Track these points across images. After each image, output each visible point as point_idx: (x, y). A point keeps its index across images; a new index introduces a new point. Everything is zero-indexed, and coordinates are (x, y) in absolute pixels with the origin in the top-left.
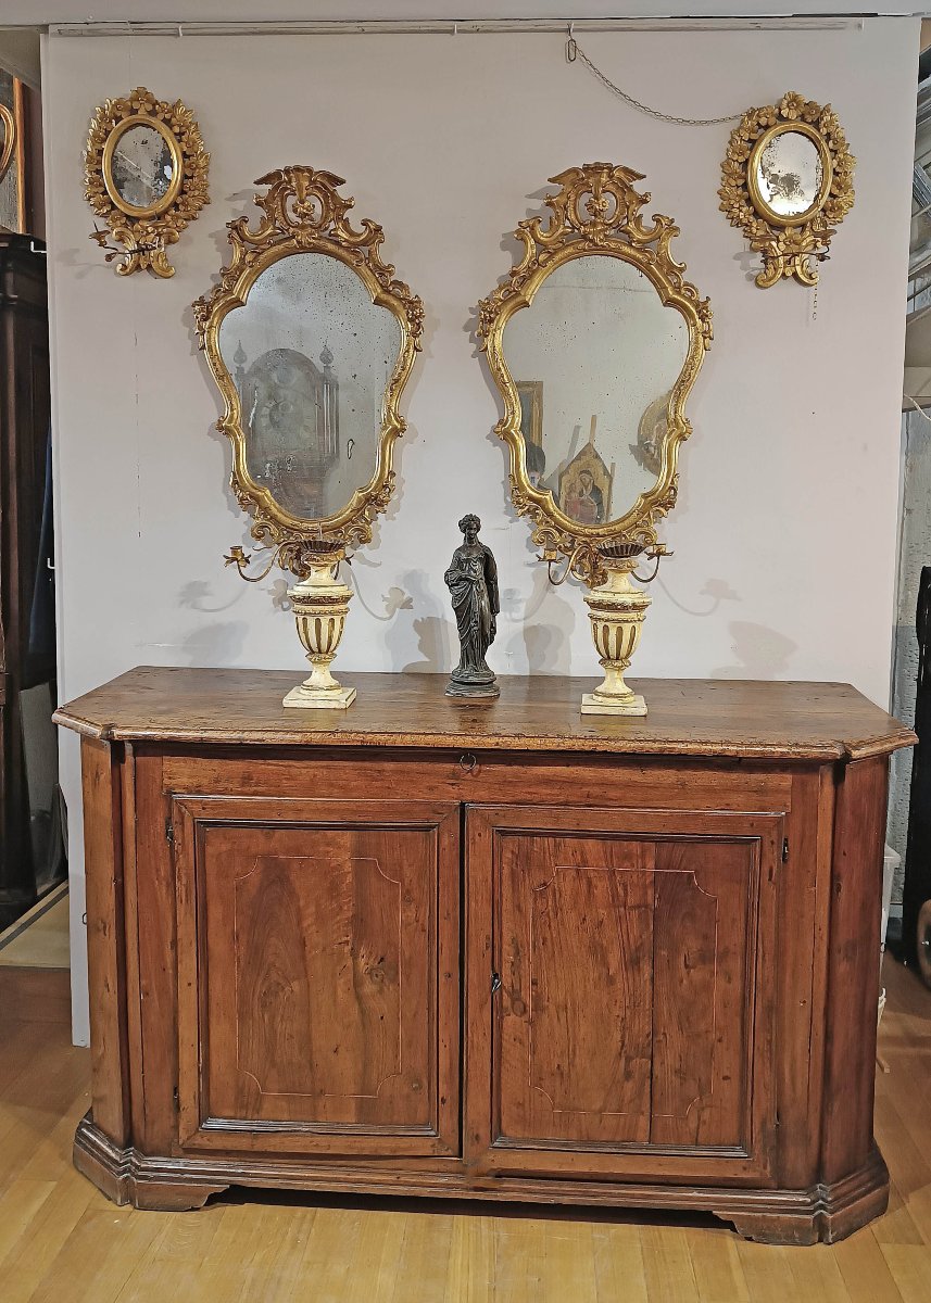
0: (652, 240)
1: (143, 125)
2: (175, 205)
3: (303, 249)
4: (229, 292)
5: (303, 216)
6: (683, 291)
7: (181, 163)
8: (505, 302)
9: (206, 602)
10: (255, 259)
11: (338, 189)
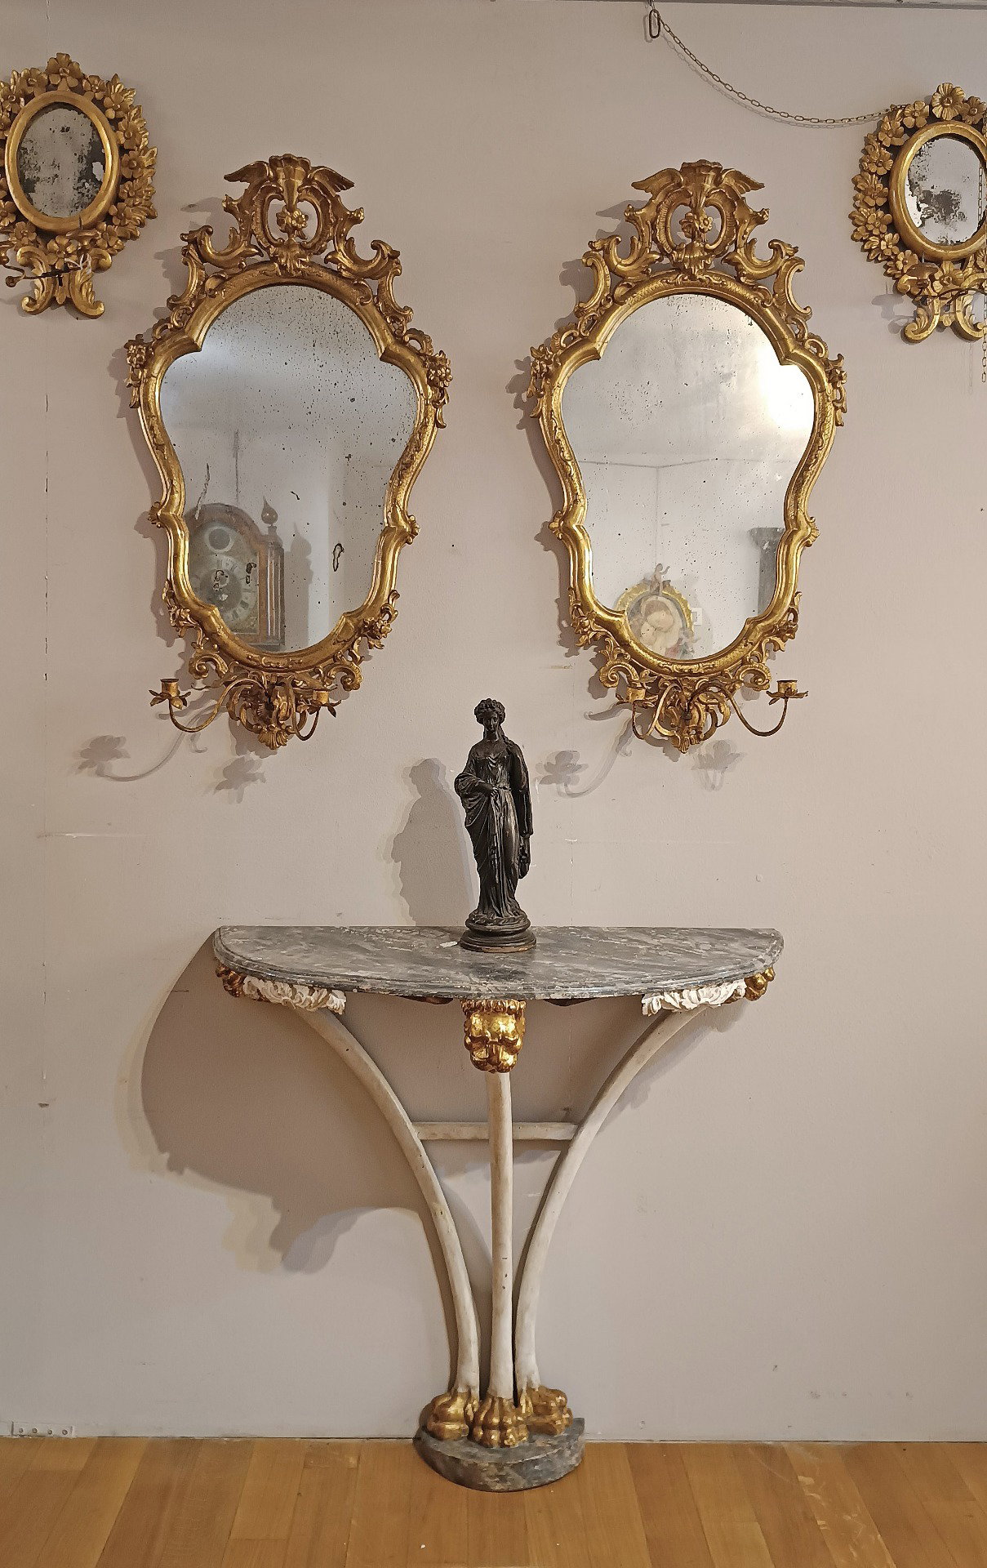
0: (768, 275)
2: (107, 217)
4: (180, 330)
6: (807, 345)
7: (117, 159)
10: (219, 287)
11: (342, 193)
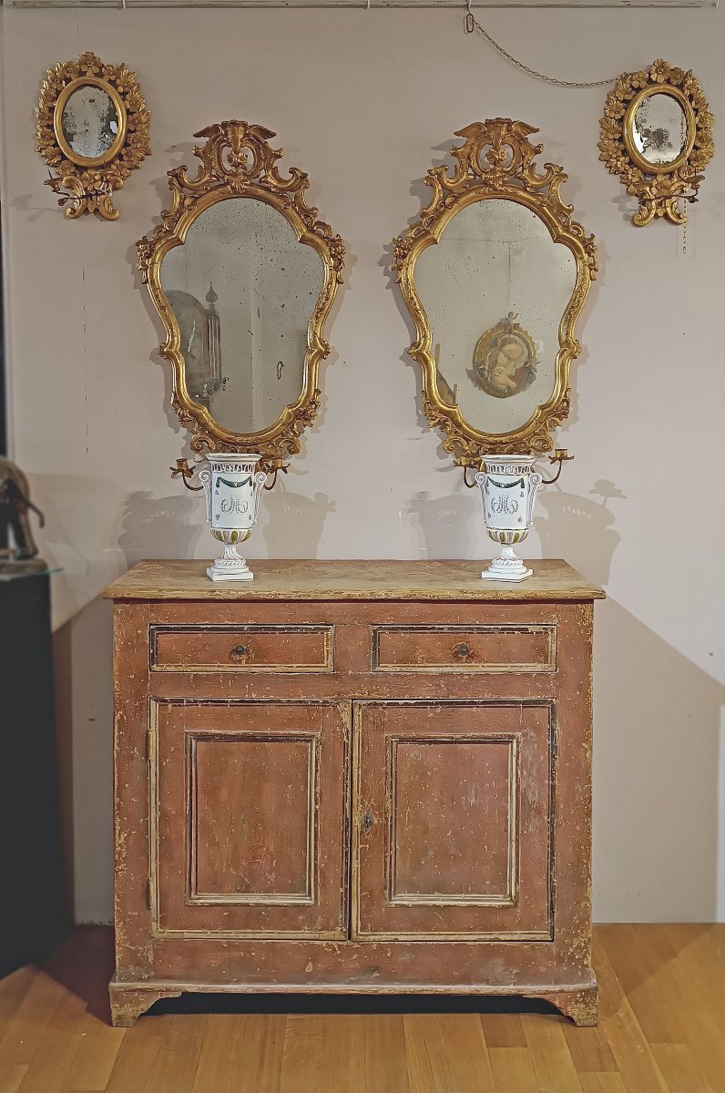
0: (543, 186)
1: (91, 86)
2: (120, 156)
3: (237, 194)
4: (170, 232)
5: (236, 165)
6: (571, 230)
7: (125, 119)
8: (416, 240)
10: (193, 204)
11: (268, 140)
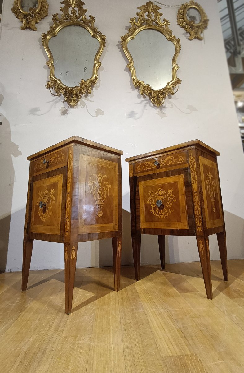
0: (163, 25)
4: (52, 32)
5: (73, 13)
9: (38, 113)
11: (83, 6)
